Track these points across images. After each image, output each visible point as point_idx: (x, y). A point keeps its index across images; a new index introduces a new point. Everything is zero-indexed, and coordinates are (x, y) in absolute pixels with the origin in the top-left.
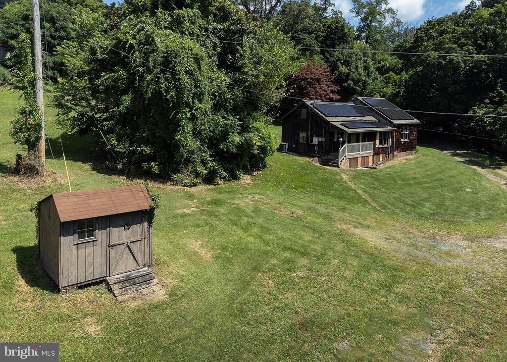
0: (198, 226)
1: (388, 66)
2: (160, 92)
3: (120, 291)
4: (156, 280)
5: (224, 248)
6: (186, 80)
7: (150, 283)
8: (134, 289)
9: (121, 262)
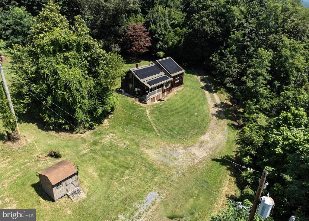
0: (90, 160)
1: (177, 23)
2: (65, 98)
3: (72, 197)
4: (82, 191)
5: (101, 171)
6: (76, 93)
7: (80, 192)
8: (76, 196)
9: (70, 188)
